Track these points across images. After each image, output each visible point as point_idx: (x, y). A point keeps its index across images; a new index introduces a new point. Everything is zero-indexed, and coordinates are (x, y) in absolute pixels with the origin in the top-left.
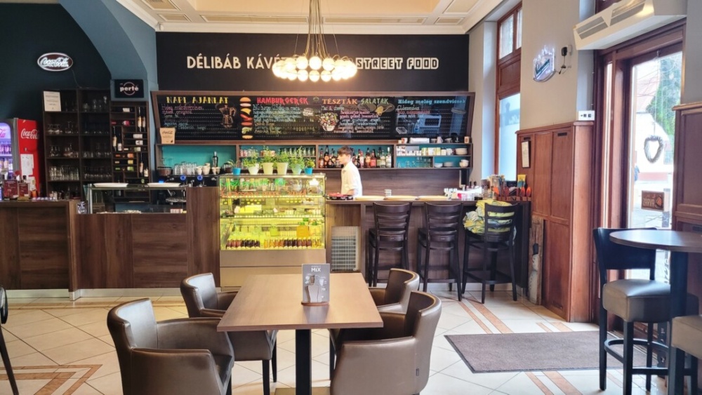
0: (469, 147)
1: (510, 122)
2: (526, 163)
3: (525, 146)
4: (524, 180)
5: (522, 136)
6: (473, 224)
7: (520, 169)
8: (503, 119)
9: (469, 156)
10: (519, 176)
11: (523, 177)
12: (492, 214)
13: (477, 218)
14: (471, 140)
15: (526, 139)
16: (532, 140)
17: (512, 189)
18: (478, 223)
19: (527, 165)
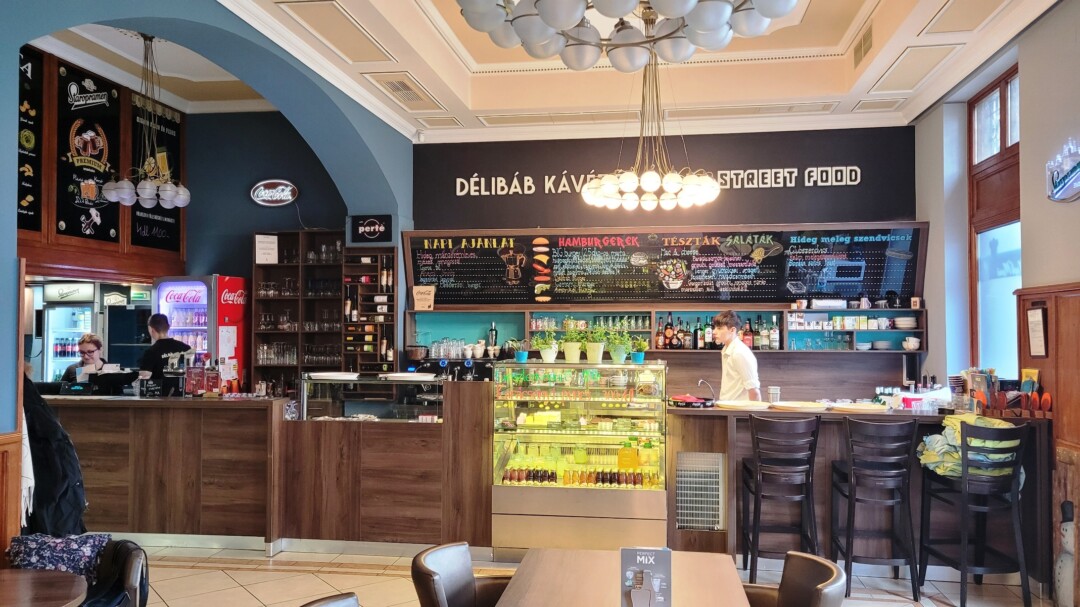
0: (920, 316)
1: (1000, 273)
2: (1037, 347)
3: (1035, 317)
4: (1035, 379)
5: (1026, 300)
6: (938, 459)
7: (1025, 357)
8: (984, 269)
9: (920, 331)
10: (1024, 371)
11: (1032, 374)
12: (975, 443)
13: (946, 447)
14: (922, 304)
15: (1035, 305)
16: (1050, 305)
17: (1011, 394)
18: (947, 457)
19: (1042, 352)
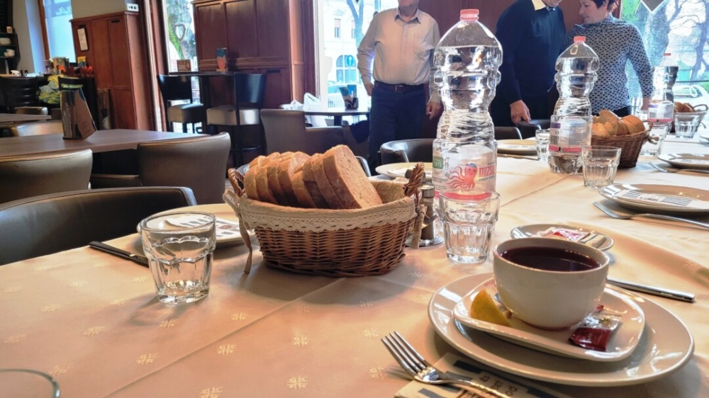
0: (13, 37)
2: (84, 46)
3: (81, 32)
5: (76, 24)
6: (47, 96)
7: (78, 52)
9: (14, 45)
10: (79, 58)
11: (83, 59)
12: (65, 86)
13: (51, 91)
14: (14, 30)
15: (81, 27)
16: (88, 27)
17: (75, 68)
18: (52, 95)
19: (86, 48)
